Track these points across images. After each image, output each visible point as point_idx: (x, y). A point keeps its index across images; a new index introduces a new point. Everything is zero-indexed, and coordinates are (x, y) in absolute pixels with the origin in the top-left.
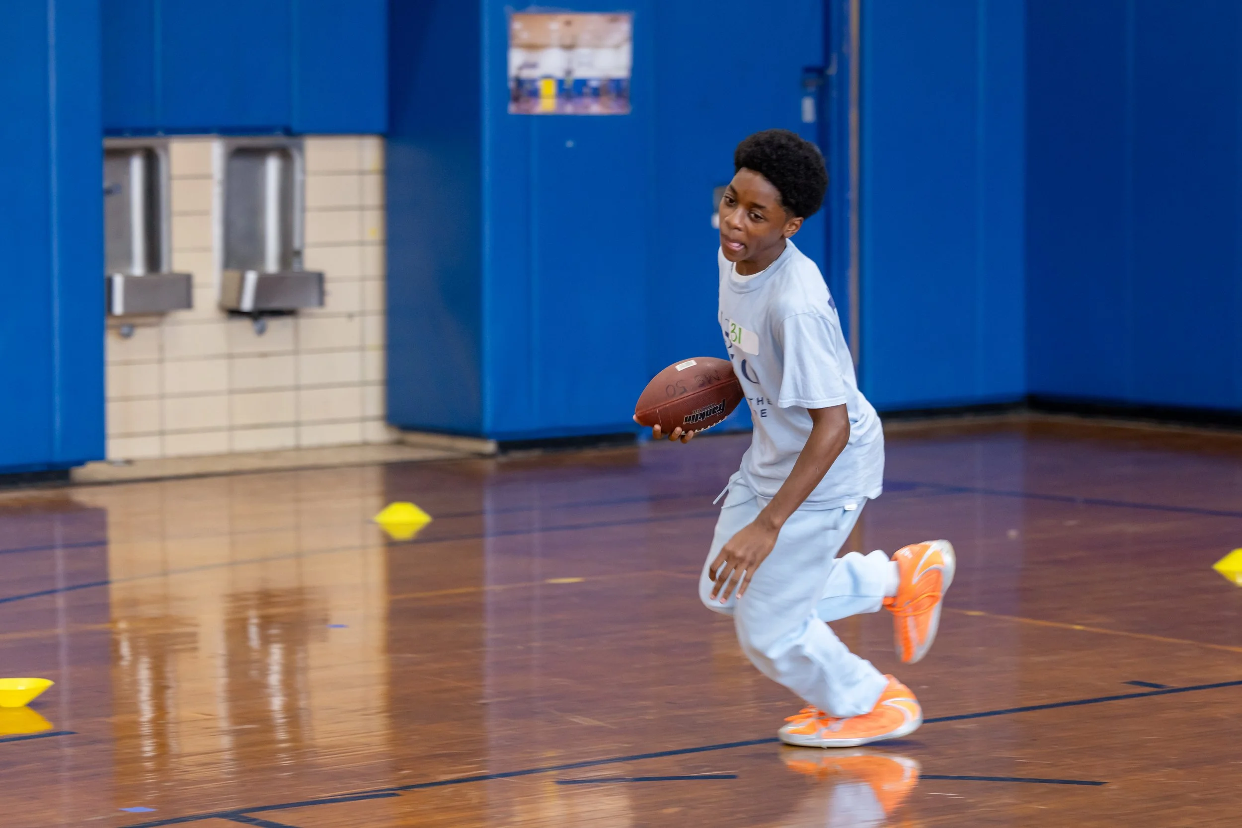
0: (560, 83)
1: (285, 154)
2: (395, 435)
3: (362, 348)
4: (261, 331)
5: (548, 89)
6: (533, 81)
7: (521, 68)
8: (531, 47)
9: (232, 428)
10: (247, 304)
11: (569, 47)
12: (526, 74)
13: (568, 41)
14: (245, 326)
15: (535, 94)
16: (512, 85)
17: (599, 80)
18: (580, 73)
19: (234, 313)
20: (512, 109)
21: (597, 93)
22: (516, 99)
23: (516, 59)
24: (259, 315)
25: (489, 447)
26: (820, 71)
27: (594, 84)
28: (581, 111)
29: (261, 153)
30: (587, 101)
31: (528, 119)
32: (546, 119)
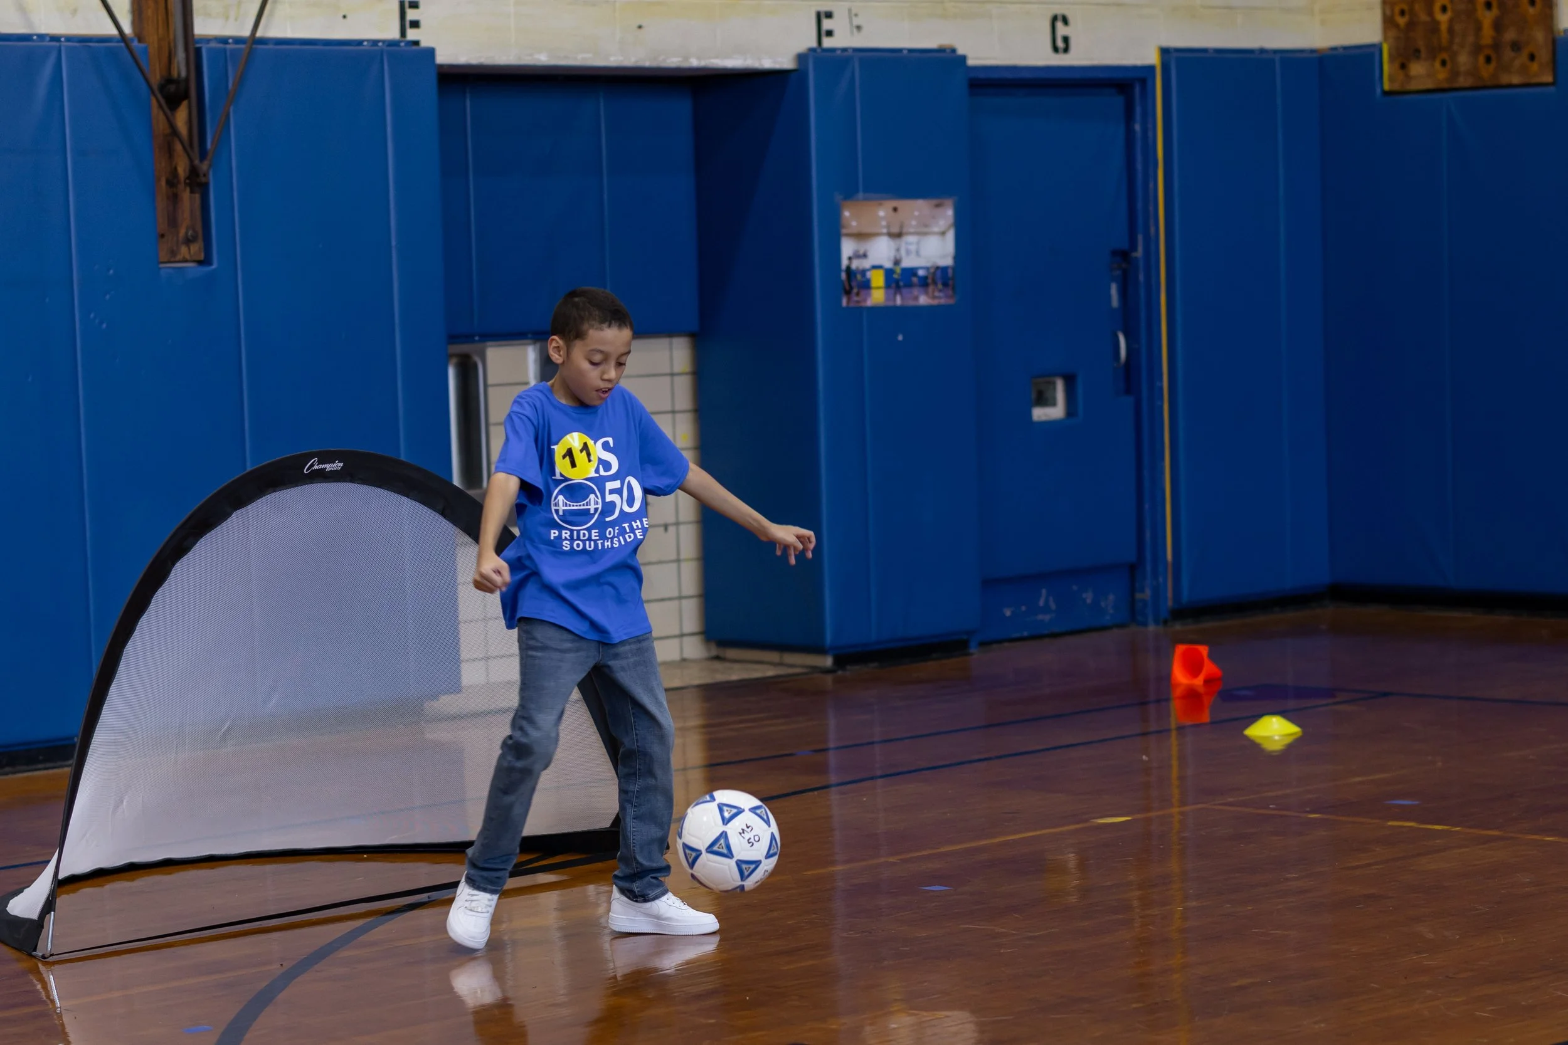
0: (889, 273)
2: (714, 652)
3: (678, 561)
5: (877, 279)
6: (863, 272)
7: (850, 259)
8: (861, 236)
11: (897, 235)
12: (855, 265)
13: (895, 230)
15: (866, 285)
16: (844, 276)
17: (927, 269)
18: (907, 263)
21: (924, 283)
22: (848, 292)
23: (848, 248)
26: (1123, 255)
27: (921, 273)
28: (911, 303)
30: (916, 291)
31: (860, 311)
32: (875, 310)
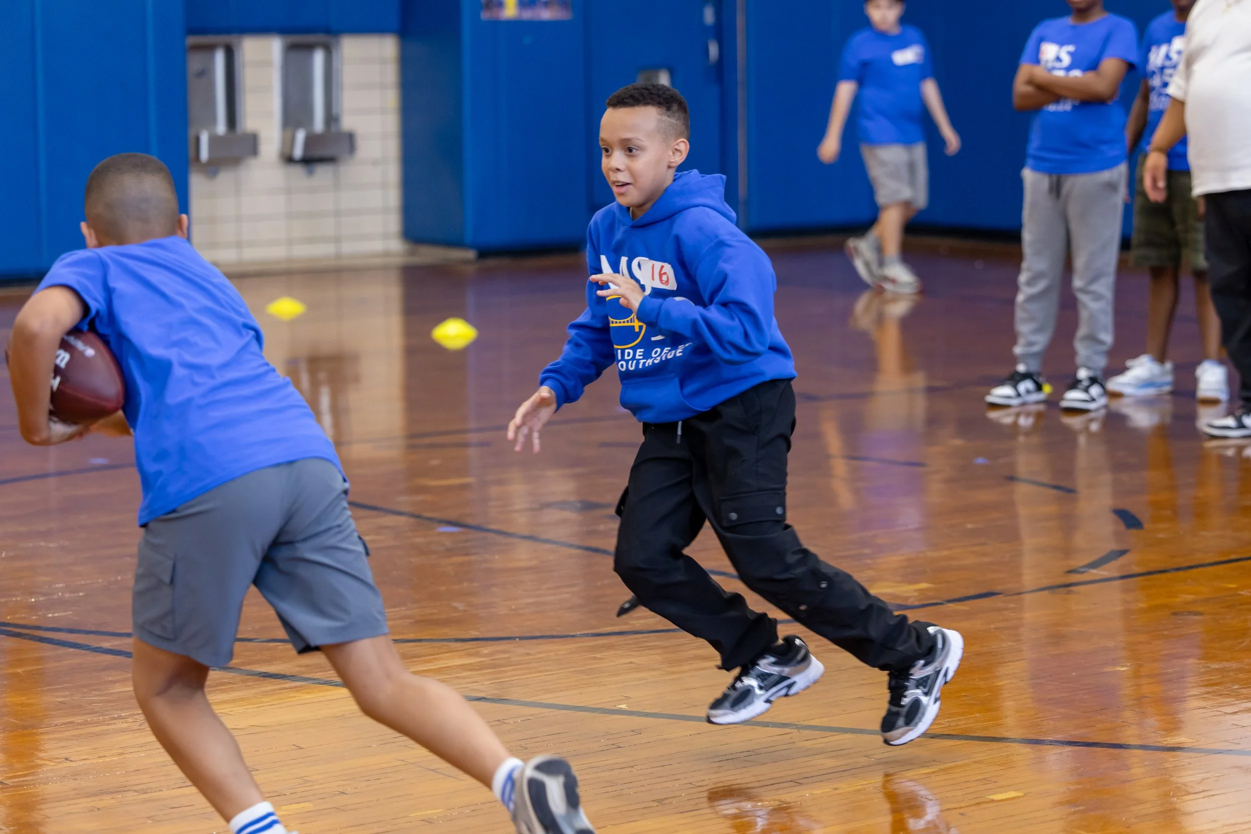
1: (328, 50)
3: (384, 186)
4: (311, 173)
9: (290, 242)
10: (298, 152)
14: (298, 171)
15: (501, 3)
19: (289, 160)
20: (485, 16)
21: (547, 5)
22: (487, 8)
24: (309, 161)
25: (470, 254)
28: (536, 17)
29: (310, 48)
30: (540, 10)
31: (497, 24)
32: (510, 23)
